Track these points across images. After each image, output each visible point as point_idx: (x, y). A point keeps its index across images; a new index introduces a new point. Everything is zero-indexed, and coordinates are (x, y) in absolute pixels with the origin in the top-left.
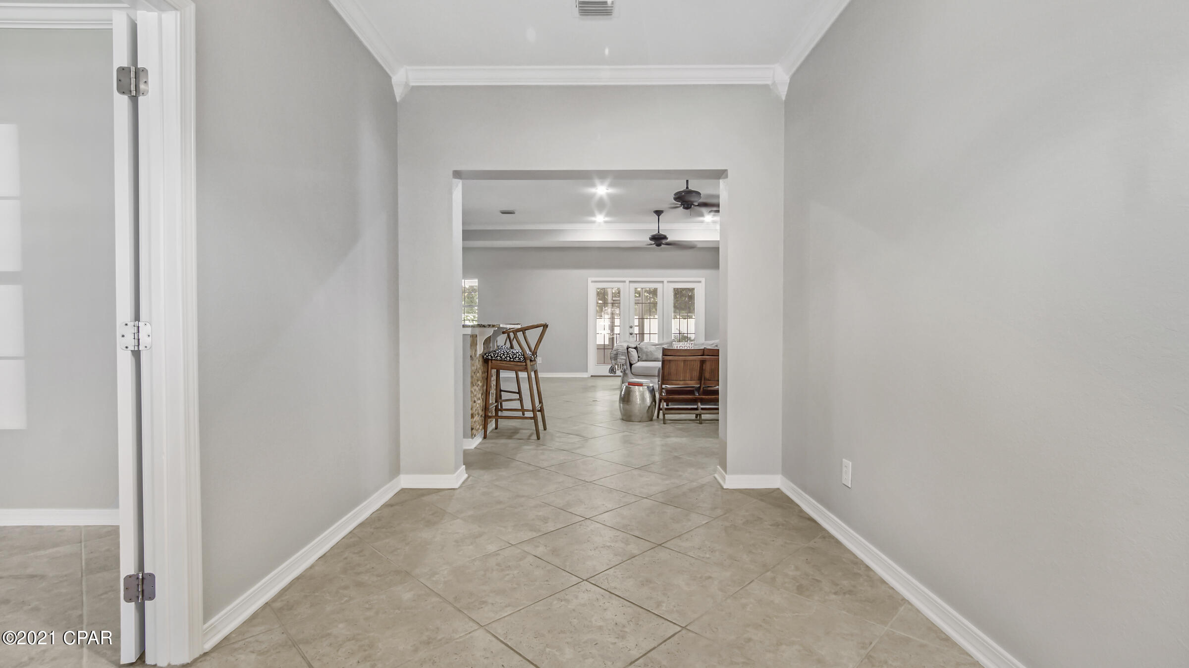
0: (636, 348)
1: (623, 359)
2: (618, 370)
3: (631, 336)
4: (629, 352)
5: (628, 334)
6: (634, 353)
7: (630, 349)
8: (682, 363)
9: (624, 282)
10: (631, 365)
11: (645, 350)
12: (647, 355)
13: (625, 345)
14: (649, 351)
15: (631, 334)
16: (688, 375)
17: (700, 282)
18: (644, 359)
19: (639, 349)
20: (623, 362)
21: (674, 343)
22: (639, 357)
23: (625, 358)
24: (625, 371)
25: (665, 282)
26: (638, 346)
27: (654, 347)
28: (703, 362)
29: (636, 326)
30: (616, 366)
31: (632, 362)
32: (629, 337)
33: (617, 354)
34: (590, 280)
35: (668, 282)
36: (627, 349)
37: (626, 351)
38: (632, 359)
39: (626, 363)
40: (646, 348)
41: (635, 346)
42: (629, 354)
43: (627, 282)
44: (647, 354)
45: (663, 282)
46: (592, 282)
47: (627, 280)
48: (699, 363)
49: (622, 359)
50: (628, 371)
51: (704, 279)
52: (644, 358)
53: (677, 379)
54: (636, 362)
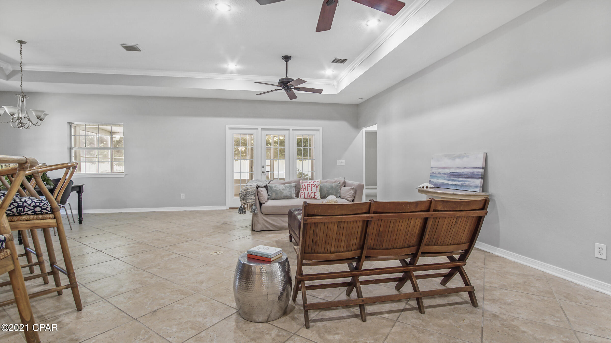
0: (266, 187)
1: (253, 199)
2: (248, 210)
3: (263, 174)
4: (259, 192)
5: (260, 173)
6: (263, 192)
7: (260, 188)
8: (336, 227)
9: (257, 129)
10: (261, 204)
11: (274, 189)
12: (276, 194)
13: (254, 185)
14: (278, 189)
15: (263, 172)
16: (343, 244)
17: (318, 130)
18: (273, 198)
19: (269, 187)
20: (253, 202)
21: (301, 181)
22: (269, 195)
23: (254, 198)
24: (254, 211)
25: (291, 130)
26: (268, 185)
27: (282, 185)
28: (367, 223)
29: (267, 166)
30: (246, 206)
31: (262, 202)
32: (261, 175)
33: (246, 194)
34: (227, 127)
35: (293, 130)
36: (257, 188)
37: (255, 191)
38: (261, 198)
39: (255, 204)
40: (275, 187)
41: (264, 185)
42: (259, 194)
43: (260, 129)
44: (276, 192)
45: (289, 130)
46: (230, 128)
47: (260, 127)
48: (361, 224)
49: (251, 199)
50: (258, 211)
51: (322, 128)
52: (274, 196)
53: (326, 251)
54: (266, 202)
